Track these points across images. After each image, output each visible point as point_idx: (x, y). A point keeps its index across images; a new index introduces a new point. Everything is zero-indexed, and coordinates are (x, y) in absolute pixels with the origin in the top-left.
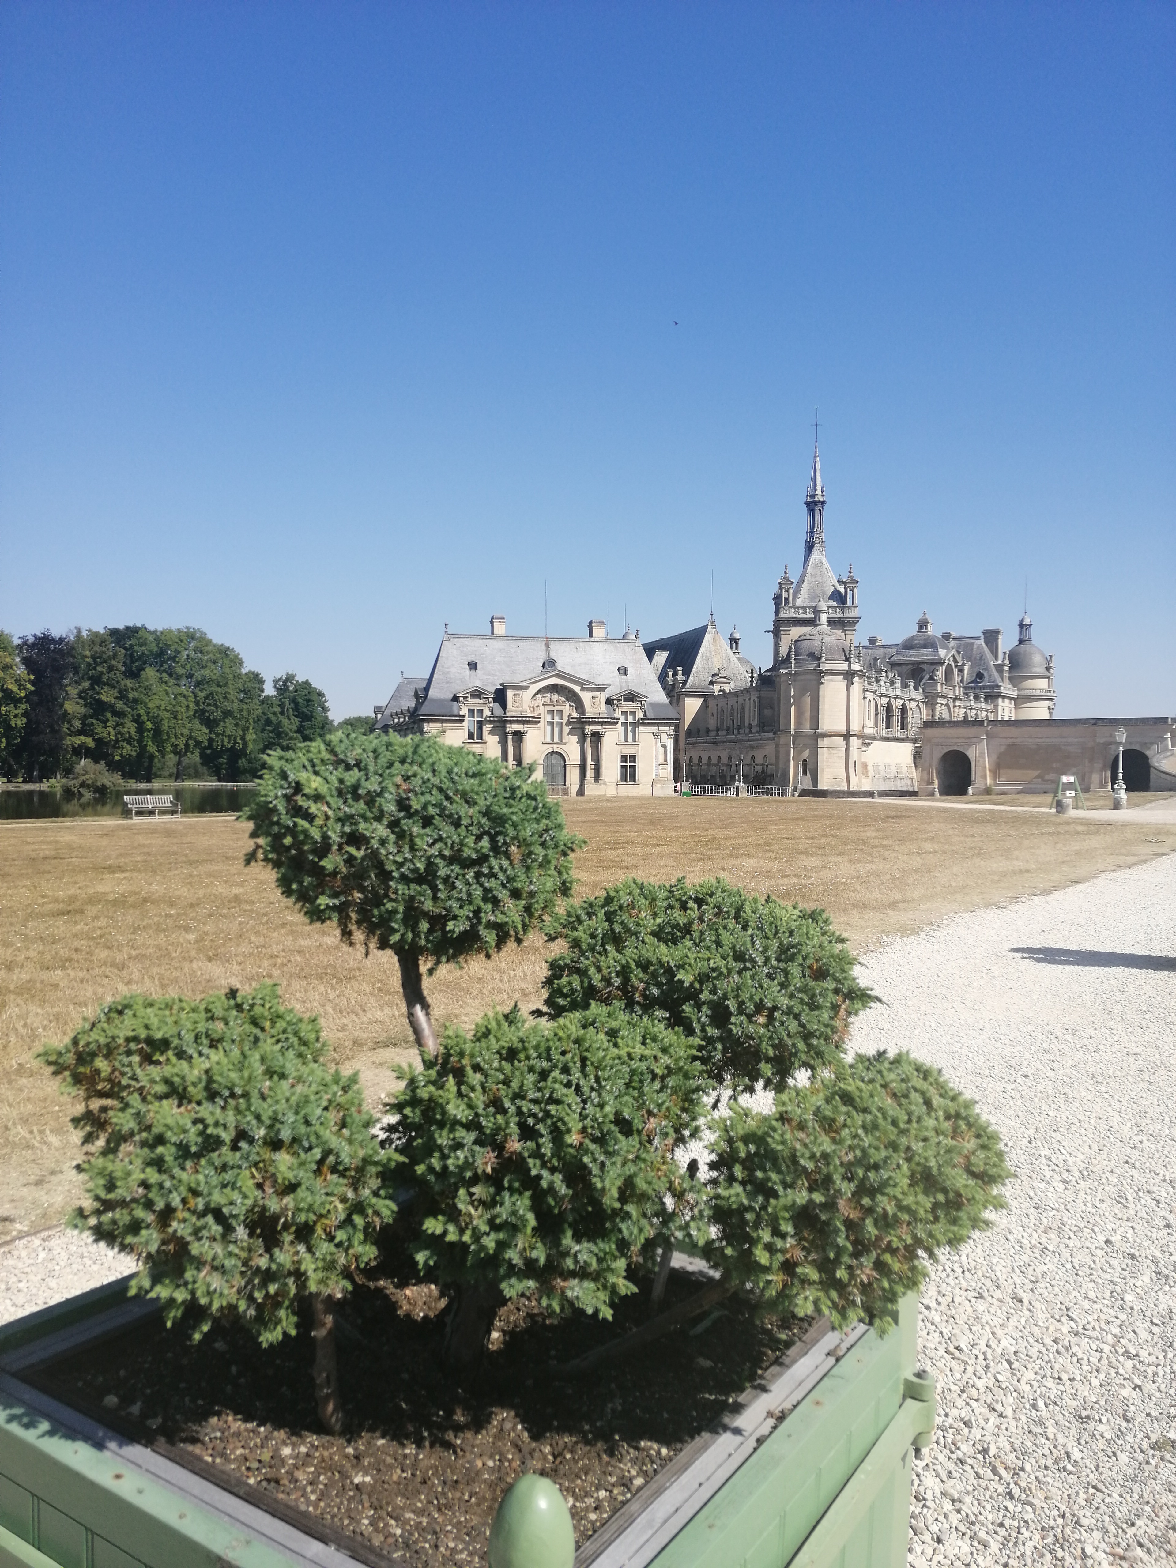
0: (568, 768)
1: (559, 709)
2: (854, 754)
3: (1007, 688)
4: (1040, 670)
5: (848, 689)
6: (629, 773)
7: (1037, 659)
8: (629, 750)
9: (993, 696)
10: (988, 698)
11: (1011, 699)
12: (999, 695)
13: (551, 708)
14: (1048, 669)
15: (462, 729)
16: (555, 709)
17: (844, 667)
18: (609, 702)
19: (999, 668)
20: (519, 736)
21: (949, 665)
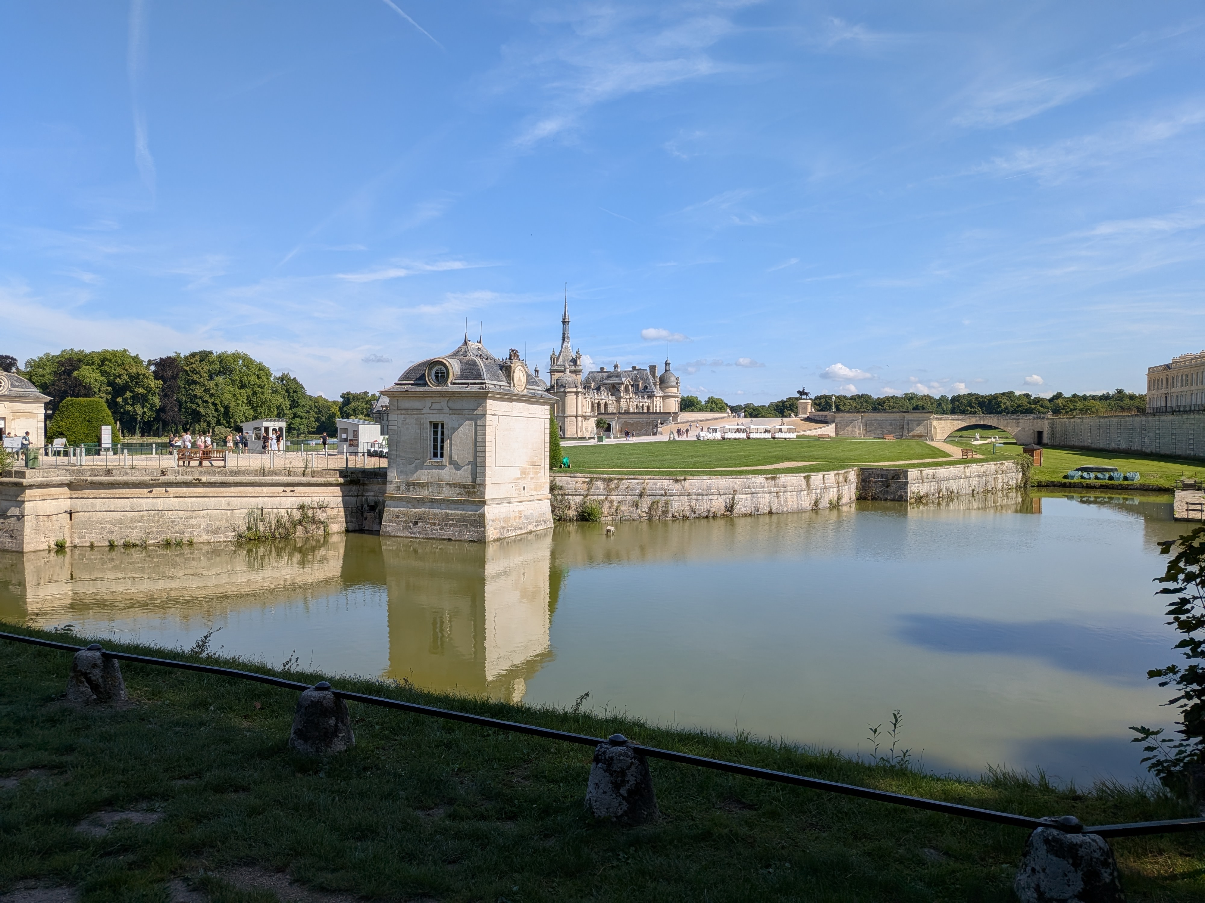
2: (580, 424)
3: (658, 392)
4: (674, 384)
5: (577, 398)
7: (673, 379)
9: (651, 396)
10: (649, 397)
11: (660, 397)
12: (654, 396)
14: (677, 383)
17: (575, 390)
19: (655, 384)
21: (627, 385)
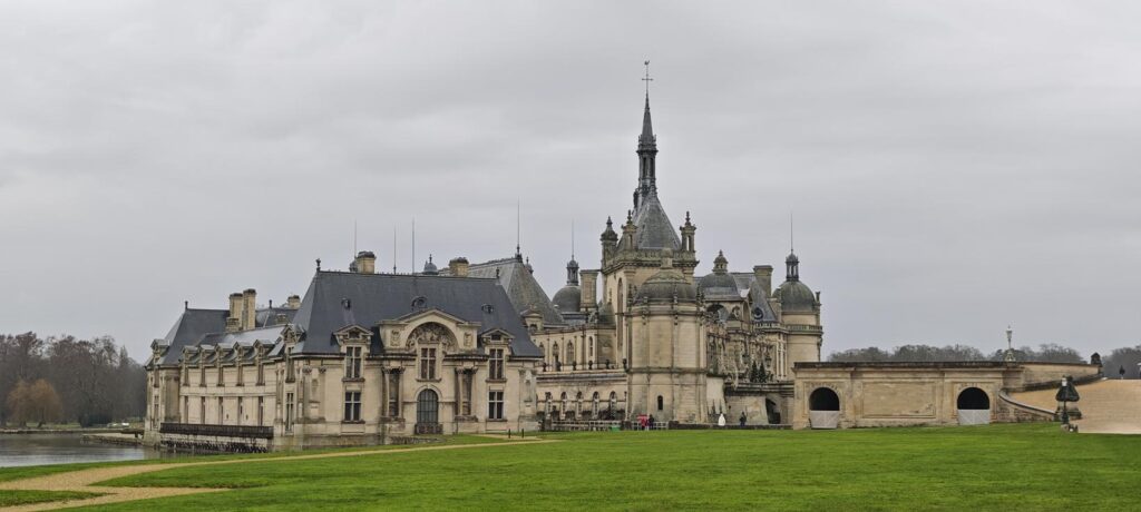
0: (440, 406)
1: (432, 346)
2: (702, 390)
3: (782, 325)
5: (697, 330)
6: (496, 411)
8: (496, 387)
9: (771, 332)
10: (766, 334)
11: (785, 335)
12: (777, 332)
13: (425, 346)
15: (340, 366)
16: (429, 347)
17: (693, 308)
18: (480, 340)
19: (774, 304)
20: (397, 373)
21: (745, 304)
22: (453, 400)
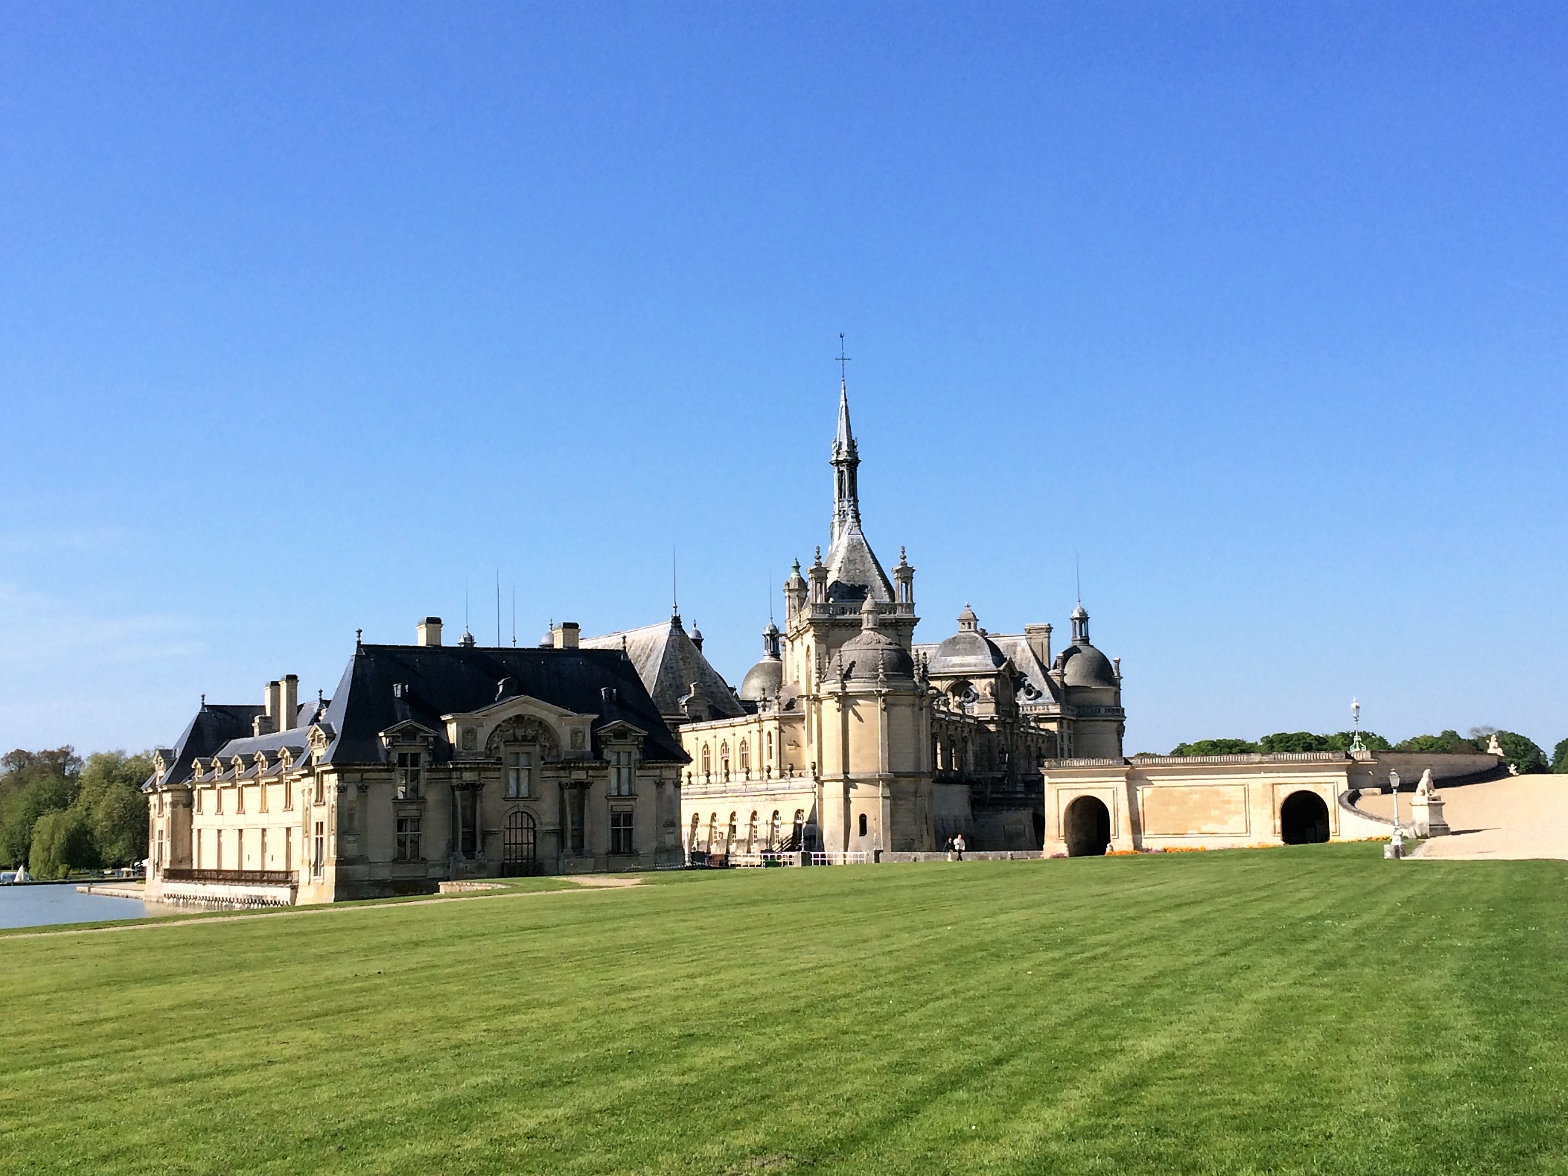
0: (539, 835)
1: (526, 749)
2: (925, 805)
3: (1064, 707)
6: (623, 840)
8: (623, 807)
9: (1047, 718)
10: (1040, 721)
11: (1069, 721)
12: (1056, 717)
13: (514, 750)
15: (389, 781)
16: (521, 751)
17: (910, 686)
18: (595, 740)
20: (473, 789)
22: (558, 827)
